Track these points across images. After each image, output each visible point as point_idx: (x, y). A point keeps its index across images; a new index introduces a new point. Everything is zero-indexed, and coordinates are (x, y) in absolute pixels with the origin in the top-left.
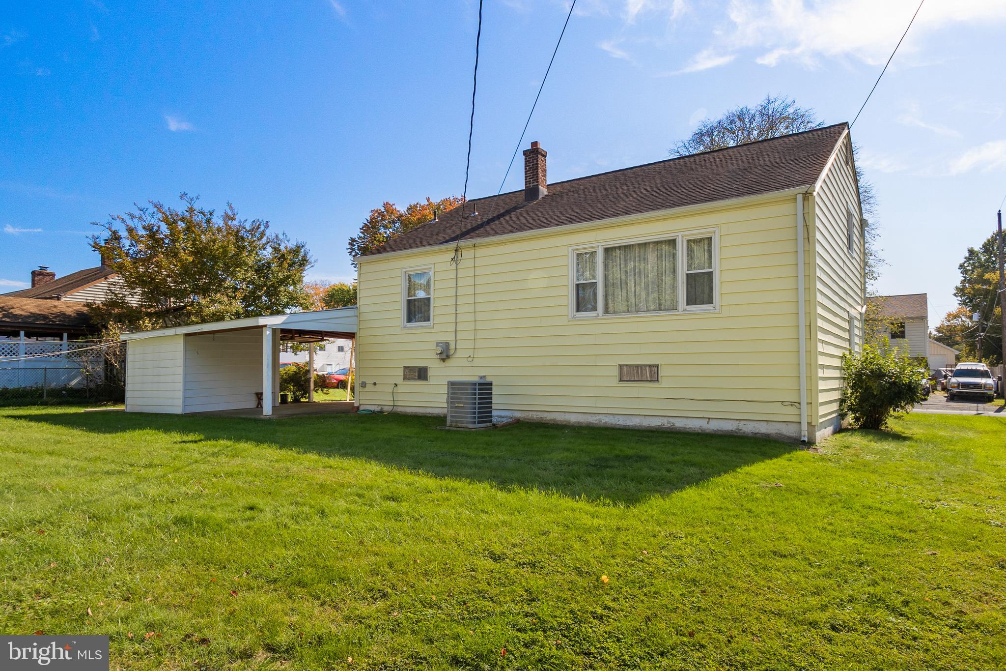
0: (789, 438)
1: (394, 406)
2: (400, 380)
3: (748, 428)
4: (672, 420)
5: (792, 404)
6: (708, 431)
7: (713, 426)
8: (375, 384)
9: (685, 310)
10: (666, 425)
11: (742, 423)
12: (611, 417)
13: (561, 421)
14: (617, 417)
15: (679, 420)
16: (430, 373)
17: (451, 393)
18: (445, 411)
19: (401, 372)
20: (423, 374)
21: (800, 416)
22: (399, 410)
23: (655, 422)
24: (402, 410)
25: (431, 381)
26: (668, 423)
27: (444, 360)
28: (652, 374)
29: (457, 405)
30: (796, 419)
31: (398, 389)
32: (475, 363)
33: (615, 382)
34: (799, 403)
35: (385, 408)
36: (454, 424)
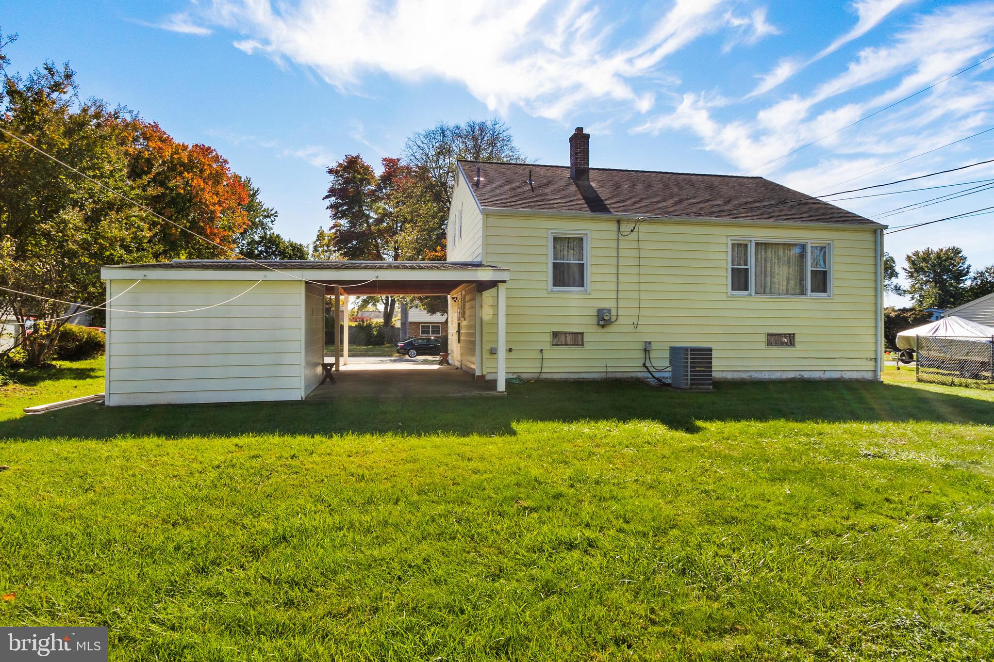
0: (868, 380)
1: (541, 373)
2: (546, 346)
3: (847, 376)
4: (801, 373)
5: (871, 359)
6: (824, 379)
7: (827, 376)
8: (510, 350)
9: (810, 295)
10: (798, 377)
11: (844, 372)
12: (760, 373)
14: (763, 373)
15: (807, 372)
16: (587, 338)
17: (691, 359)
18: (603, 376)
19: (549, 338)
20: (577, 339)
21: (876, 366)
22: (543, 376)
23: (791, 375)
24: (548, 376)
25: (587, 347)
26: (800, 375)
27: (603, 326)
28: (790, 340)
29: (697, 369)
30: (873, 369)
31: (546, 355)
32: (640, 329)
33: (763, 346)
34: (875, 359)
35: (524, 376)
36: (694, 387)
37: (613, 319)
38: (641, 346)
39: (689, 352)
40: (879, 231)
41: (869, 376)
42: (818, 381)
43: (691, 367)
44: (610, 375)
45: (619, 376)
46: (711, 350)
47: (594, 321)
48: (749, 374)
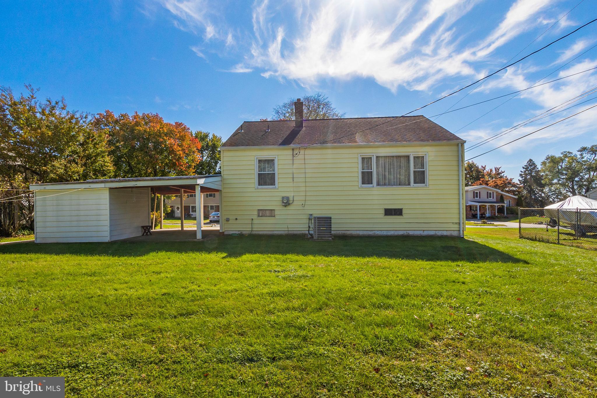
0: (455, 236)
1: (252, 231)
2: (255, 217)
3: (439, 233)
4: (408, 232)
5: (456, 223)
6: (423, 235)
7: (426, 233)
8: (236, 219)
9: (413, 185)
11: (437, 231)
12: (380, 232)
13: (355, 234)
14: (383, 231)
15: (411, 231)
16: (276, 213)
17: (318, 223)
18: (286, 232)
19: (256, 213)
20: (271, 213)
21: (460, 228)
22: (254, 233)
23: (401, 233)
24: (257, 233)
25: (277, 217)
26: (407, 233)
27: (285, 206)
28: (398, 212)
29: (321, 229)
30: (458, 229)
31: (255, 222)
32: (306, 207)
33: (382, 216)
34: (459, 223)
35: (244, 232)
36: (320, 238)
37: (291, 202)
38: (307, 217)
39: (317, 219)
40: (460, 145)
41: (455, 234)
42: (420, 237)
43: (318, 228)
44: (290, 232)
45: (295, 233)
46: (331, 218)
47: (280, 203)
48: (374, 232)
